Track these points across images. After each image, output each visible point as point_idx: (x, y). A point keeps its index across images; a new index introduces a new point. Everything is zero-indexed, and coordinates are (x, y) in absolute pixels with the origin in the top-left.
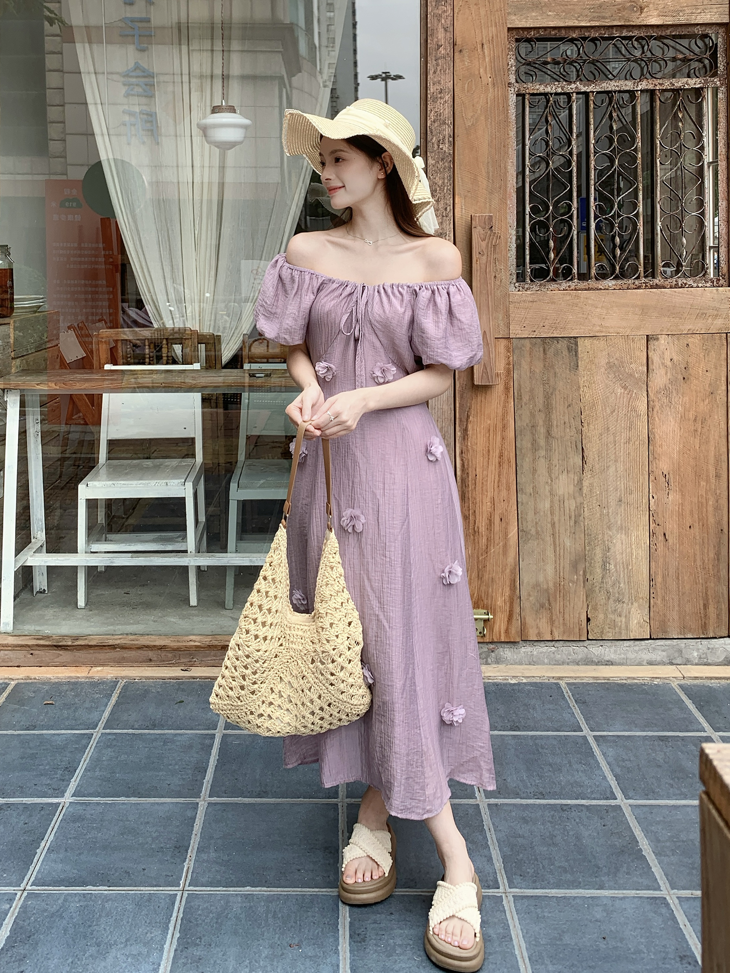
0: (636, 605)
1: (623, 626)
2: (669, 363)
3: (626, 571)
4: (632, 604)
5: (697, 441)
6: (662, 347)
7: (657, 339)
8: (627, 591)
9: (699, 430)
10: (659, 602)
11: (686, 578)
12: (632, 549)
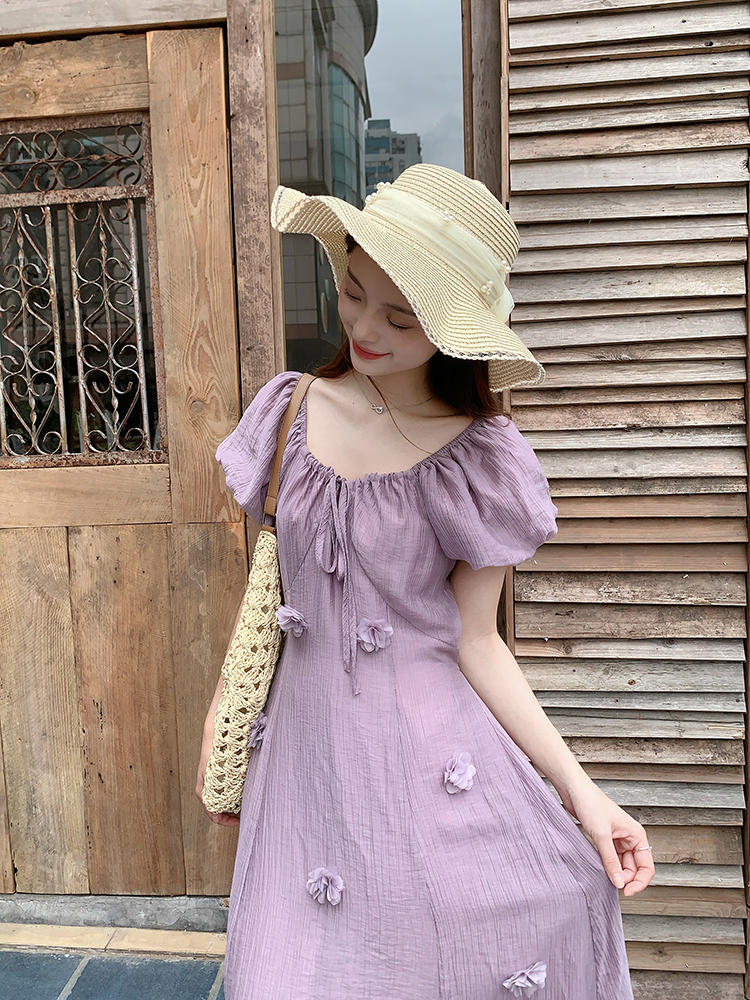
0: (70, 855)
1: (56, 879)
2: (95, 563)
3: (56, 816)
4: (65, 854)
5: (135, 662)
6: (85, 542)
7: (79, 532)
8: (58, 839)
9: (137, 648)
10: (97, 853)
11: (129, 826)
12: (62, 791)
